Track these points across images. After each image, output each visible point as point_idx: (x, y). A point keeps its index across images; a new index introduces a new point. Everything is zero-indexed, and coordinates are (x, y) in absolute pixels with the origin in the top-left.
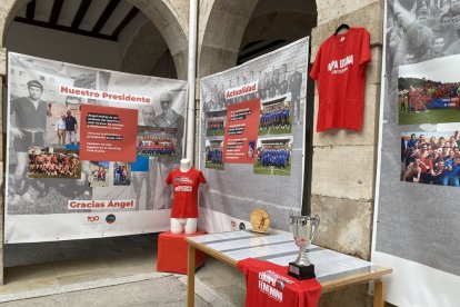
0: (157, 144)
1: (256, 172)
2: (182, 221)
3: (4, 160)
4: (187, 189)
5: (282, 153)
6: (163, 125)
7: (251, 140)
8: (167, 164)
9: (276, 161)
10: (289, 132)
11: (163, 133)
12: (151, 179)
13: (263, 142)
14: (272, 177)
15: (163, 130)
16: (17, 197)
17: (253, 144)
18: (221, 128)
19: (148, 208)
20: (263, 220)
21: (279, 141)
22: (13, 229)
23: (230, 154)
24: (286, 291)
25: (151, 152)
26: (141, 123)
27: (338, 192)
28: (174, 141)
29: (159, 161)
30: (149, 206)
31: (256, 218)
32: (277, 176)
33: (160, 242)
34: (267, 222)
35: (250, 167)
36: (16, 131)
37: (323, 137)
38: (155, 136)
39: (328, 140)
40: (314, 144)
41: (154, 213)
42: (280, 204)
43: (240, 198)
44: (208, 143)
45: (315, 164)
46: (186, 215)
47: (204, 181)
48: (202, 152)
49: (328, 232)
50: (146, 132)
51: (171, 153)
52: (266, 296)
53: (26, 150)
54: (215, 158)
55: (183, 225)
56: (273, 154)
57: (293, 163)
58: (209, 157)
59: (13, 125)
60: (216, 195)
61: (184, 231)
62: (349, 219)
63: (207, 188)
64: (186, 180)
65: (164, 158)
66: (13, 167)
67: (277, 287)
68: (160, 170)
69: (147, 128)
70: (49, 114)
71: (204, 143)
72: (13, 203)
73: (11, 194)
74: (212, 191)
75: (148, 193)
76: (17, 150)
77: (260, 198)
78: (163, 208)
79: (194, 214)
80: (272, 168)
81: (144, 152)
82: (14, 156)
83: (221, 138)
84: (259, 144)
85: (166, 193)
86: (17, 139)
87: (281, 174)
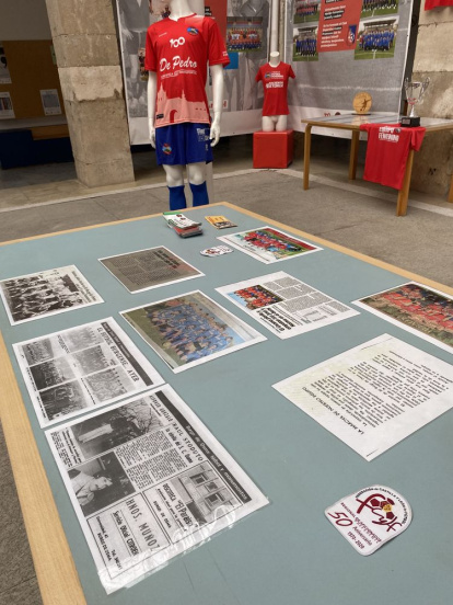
0: (245, 37)
1: (356, 58)
2: (274, 118)
3: (121, 64)
4: (278, 85)
5: (386, 35)
6: (249, 14)
7: (352, 24)
8: (254, 59)
9: (380, 43)
10: (394, 12)
11: (250, 24)
12: (241, 77)
13: (366, 25)
14: (375, 61)
15: (249, 20)
16: (135, 100)
17: (354, 28)
18: (315, 12)
19: (238, 109)
20: (365, 102)
21: (384, 22)
22: (135, 131)
23: (325, 42)
24: (401, 134)
25: (239, 47)
26: (230, 14)
27: (437, 67)
28: (260, 31)
29: (247, 56)
30: (240, 107)
31: (358, 102)
32: (379, 60)
33: (255, 140)
34: (369, 104)
35: (350, 53)
36: (126, 32)
37: (428, 15)
38: (242, 29)
39: (434, 18)
40: (420, 23)
41: (243, 113)
42: (380, 87)
43: (335, 88)
44: (296, 32)
45: (419, 43)
46: (278, 113)
47: (293, 76)
48: (288, 43)
49: (424, 104)
50: (235, 24)
51: (257, 47)
52: (385, 142)
53: (136, 53)
54: (306, 48)
55: (275, 123)
56: (377, 37)
57: (397, 45)
58: (298, 47)
59: (124, 27)
60: (305, 89)
61: (275, 130)
62: (444, 89)
63: (295, 83)
64: (277, 75)
65: (251, 52)
66: (129, 70)
67: (395, 133)
68: (248, 66)
69: (235, 19)
70: (151, 11)
71: (290, 32)
72: (133, 106)
73: (130, 98)
74: (301, 86)
75: (239, 93)
76: (130, 53)
77: (359, 84)
78: (251, 108)
79: (286, 112)
80: (375, 52)
81: (233, 47)
82: (128, 59)
83: (315, 24)
84: (361, 27)
85: (254, 91)
86: (128, 41)
87: (383, 56)
